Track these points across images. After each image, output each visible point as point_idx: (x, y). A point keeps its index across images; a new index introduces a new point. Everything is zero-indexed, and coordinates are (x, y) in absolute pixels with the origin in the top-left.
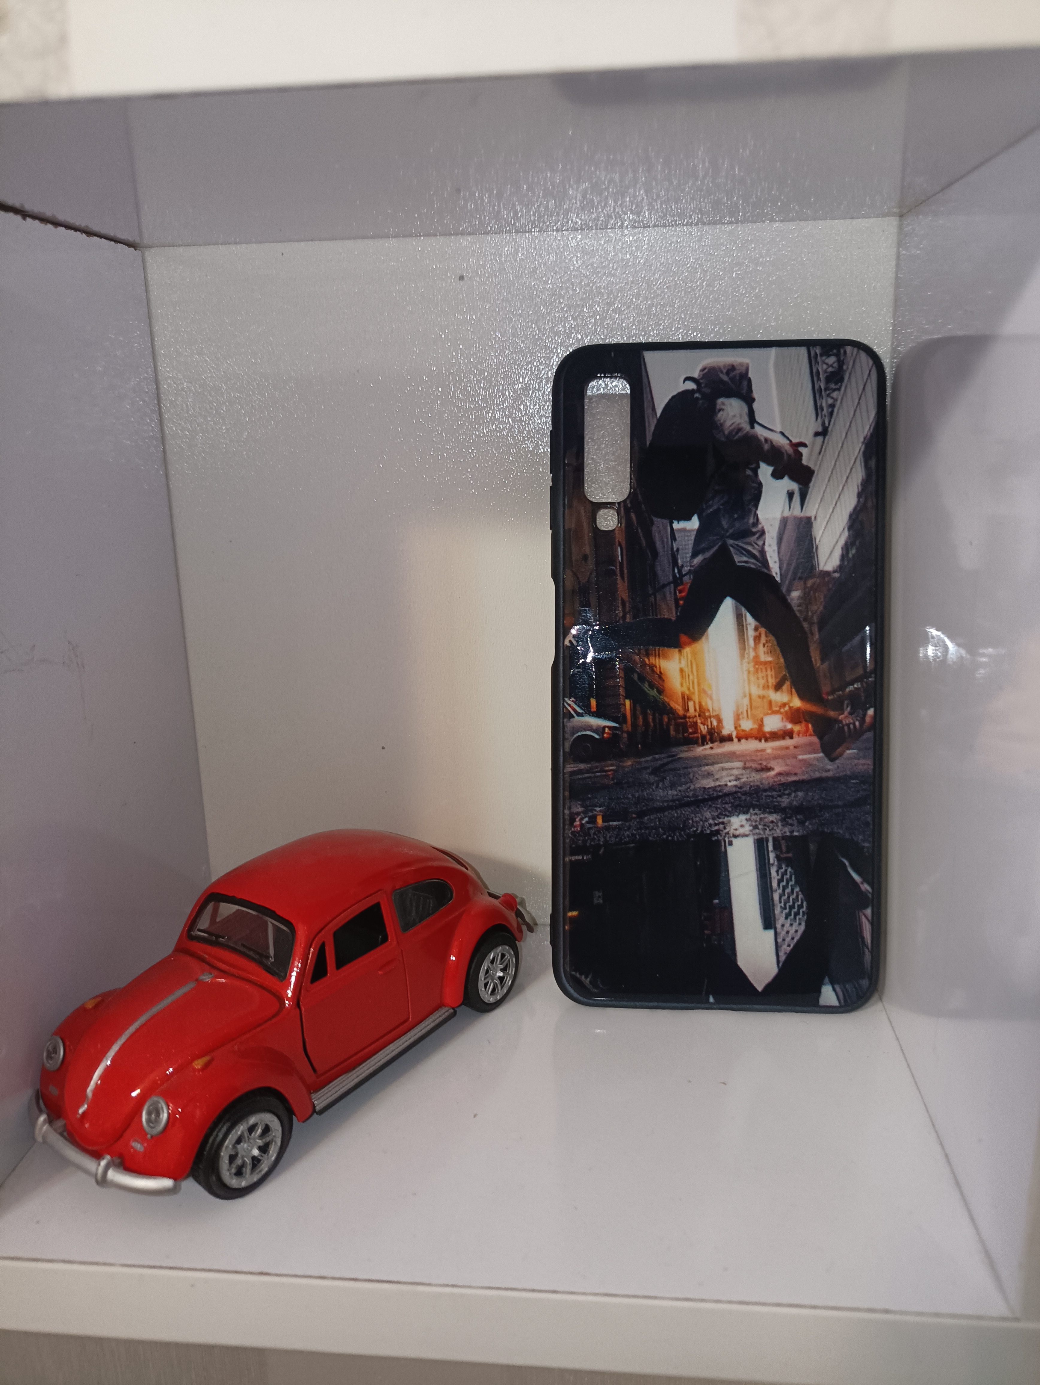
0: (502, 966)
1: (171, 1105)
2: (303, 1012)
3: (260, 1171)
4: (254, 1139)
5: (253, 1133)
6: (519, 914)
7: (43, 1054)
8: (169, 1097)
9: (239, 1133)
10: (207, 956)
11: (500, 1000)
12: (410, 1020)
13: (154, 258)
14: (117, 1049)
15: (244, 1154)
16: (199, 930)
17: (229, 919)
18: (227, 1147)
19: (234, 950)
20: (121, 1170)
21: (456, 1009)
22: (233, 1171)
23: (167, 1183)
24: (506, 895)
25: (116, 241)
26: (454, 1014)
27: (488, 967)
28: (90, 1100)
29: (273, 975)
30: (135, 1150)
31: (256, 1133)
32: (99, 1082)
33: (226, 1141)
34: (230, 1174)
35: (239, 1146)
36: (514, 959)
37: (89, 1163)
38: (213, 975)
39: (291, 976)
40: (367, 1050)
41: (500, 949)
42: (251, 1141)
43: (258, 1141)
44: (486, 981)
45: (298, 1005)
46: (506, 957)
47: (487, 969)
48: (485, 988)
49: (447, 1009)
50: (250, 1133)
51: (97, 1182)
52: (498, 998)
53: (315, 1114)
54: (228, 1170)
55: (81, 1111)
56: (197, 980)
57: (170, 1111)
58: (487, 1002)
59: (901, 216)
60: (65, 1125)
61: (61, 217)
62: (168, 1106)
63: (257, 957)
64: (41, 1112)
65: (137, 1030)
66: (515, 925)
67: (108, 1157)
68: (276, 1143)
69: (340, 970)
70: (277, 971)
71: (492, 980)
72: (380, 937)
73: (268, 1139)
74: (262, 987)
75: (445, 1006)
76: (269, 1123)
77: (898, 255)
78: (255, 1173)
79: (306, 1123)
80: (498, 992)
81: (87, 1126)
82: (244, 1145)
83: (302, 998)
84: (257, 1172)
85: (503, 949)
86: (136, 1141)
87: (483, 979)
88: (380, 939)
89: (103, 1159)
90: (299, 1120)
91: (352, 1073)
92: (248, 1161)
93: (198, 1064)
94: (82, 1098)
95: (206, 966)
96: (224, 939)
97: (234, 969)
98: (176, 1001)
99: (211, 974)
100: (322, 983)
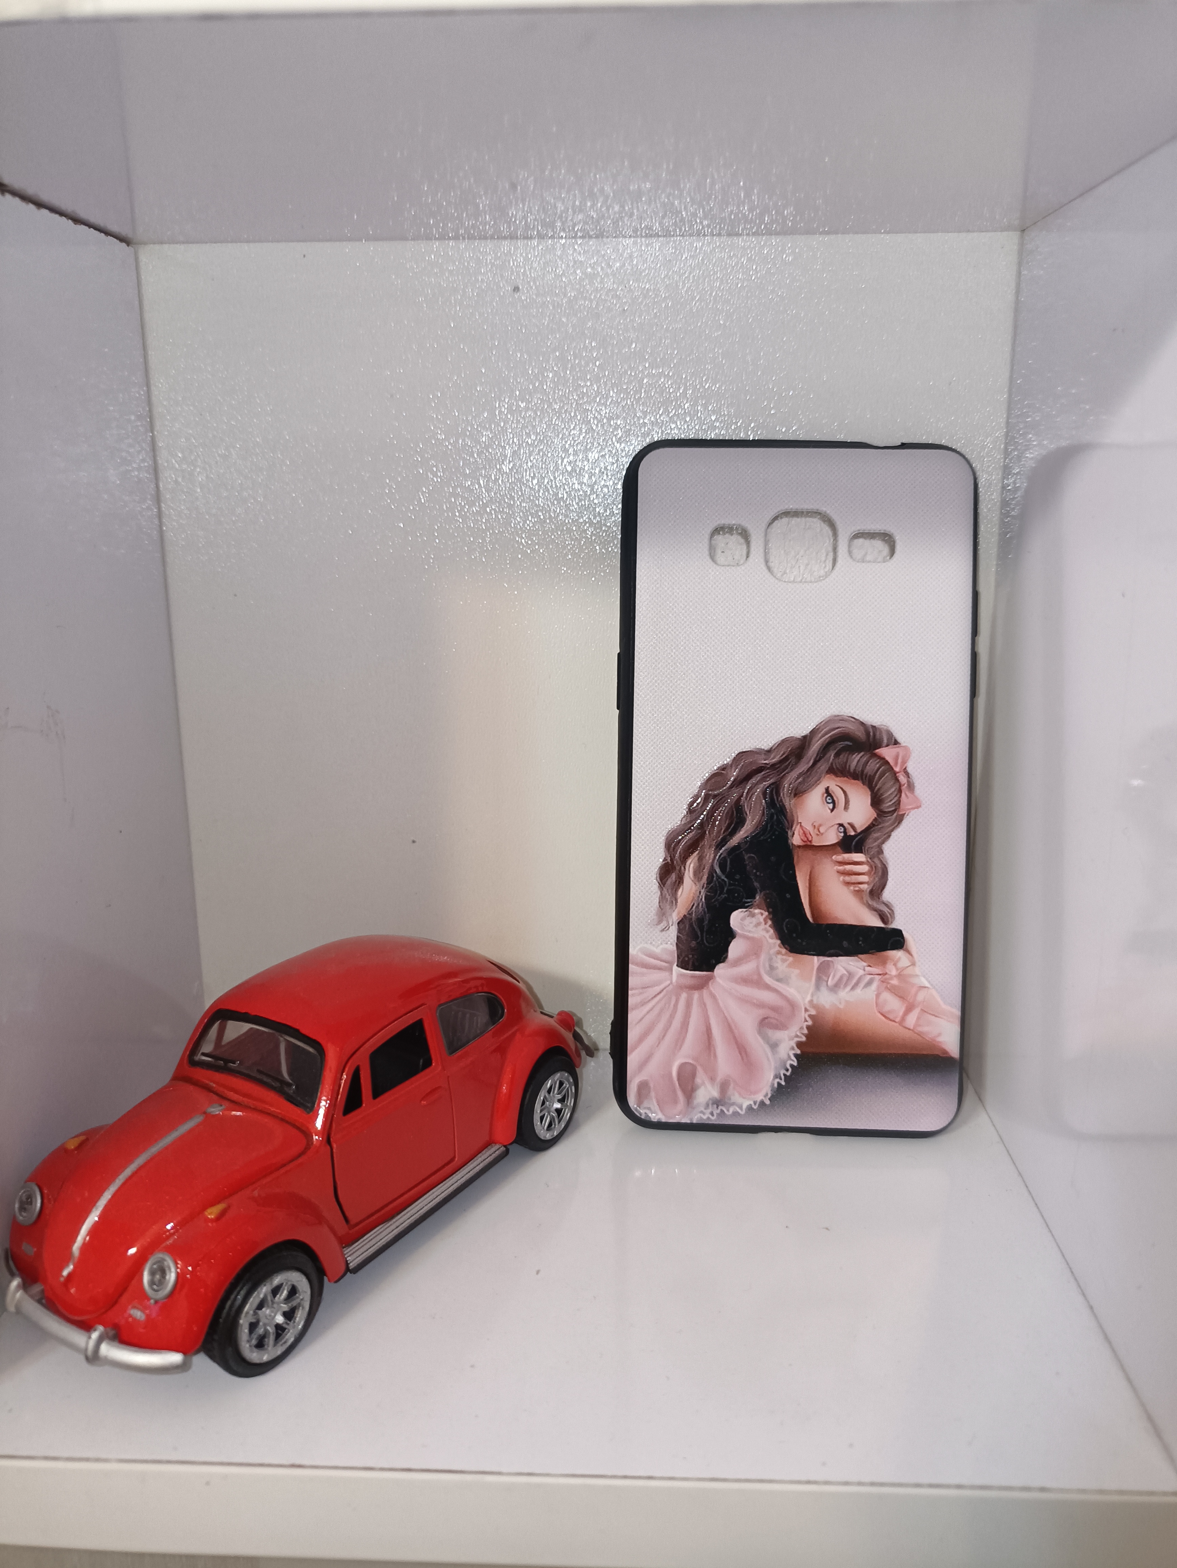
0: (559, 1097)
1: (180, 1262)
2: (334, 1150)
3: (285, 1342)
4: (279, 1303)
5: (278, 1296)
6: (577, 1037)
7: (14, 1206)
8: (176, 1252)
9: (262, 1296)
10: (214, 1085)
11: (557, 1136)
12: (456, 1159)
13: (149, 256)
14: (110, 1197)
15: (266, 1321)
16: (204, 1054)
17: (239, 1042)
18: (247, 1313)
19: (248, 1077)
20: (116, 1343)
21: (509, 1147)
22: (254, 1342)
23: (176, 1358)
24: (562, 1013)
25: (107, 233)
26: (506, 1153)
27: (545, 1097)
28: (76, 1260)
29: (297, 1105)
30: (135, 1320)
31: (280, 1296)
32: (88, 1238)
33: (245, 1306)
34: (250, 1346)
35: (260, 1312)
36: (573, 1088)
37: (77, 1337)
38: (223, 1107)
39: (319, 1107)
40: (406, 1196)
41: (558, 1076)
42: (275, 1306)
43: (283, 1305)
44: (542, 1114)
45: (329, 1142)
46: (564, 1085)
47: (544, 1100)
48: (541, 1122)
49: (497, 1146)
50: (274, 1296)
51: (87, 1359)
52: (555, 1134)
53: (349, 1273)
54: (248, 1341)
55: (65, 1273)
56: (205, 1113)
57: (179, 1270)
58: (543, 1138)
59: (1022, 230)
60: (43, 1291)
61: (45, 197)
62: (176, 1264)
63: (276, 1084)
64: (13, 1275)
65: (135, 1174)
66: (573, 1048)
67: (100, 1329)
68: (303, 1308)
69: (377, 1100)
70: (302, 1101)
71: (549, 1113)
72: (421, 1061)
73: (294, 1303)
74: (283, 1120)
75: (496, 1143)
76: (295, 1284)
77: (1018, 275)
78: (278, 1345)
79: (338, 1284)
80: (555, 1127)
81: (73, 1291)
82: (266, 1311)
83: (332, 1135)
84: (281, 1343)
85: (561, 1076)
86: (135, 1307)
87: (539, 1112)
88: (421, 1064)
89: (95, 1330)
90: (329, 1280)
91: (390, 1223)
92: (271, 1329)
93: (212, 1213)
94: (67, 1257)
95: (215, 1097)
96: (235, 1064)
97: (249, 1100)
98: (181, 1138)
99: (221, 1106)
100: (356, 1116)
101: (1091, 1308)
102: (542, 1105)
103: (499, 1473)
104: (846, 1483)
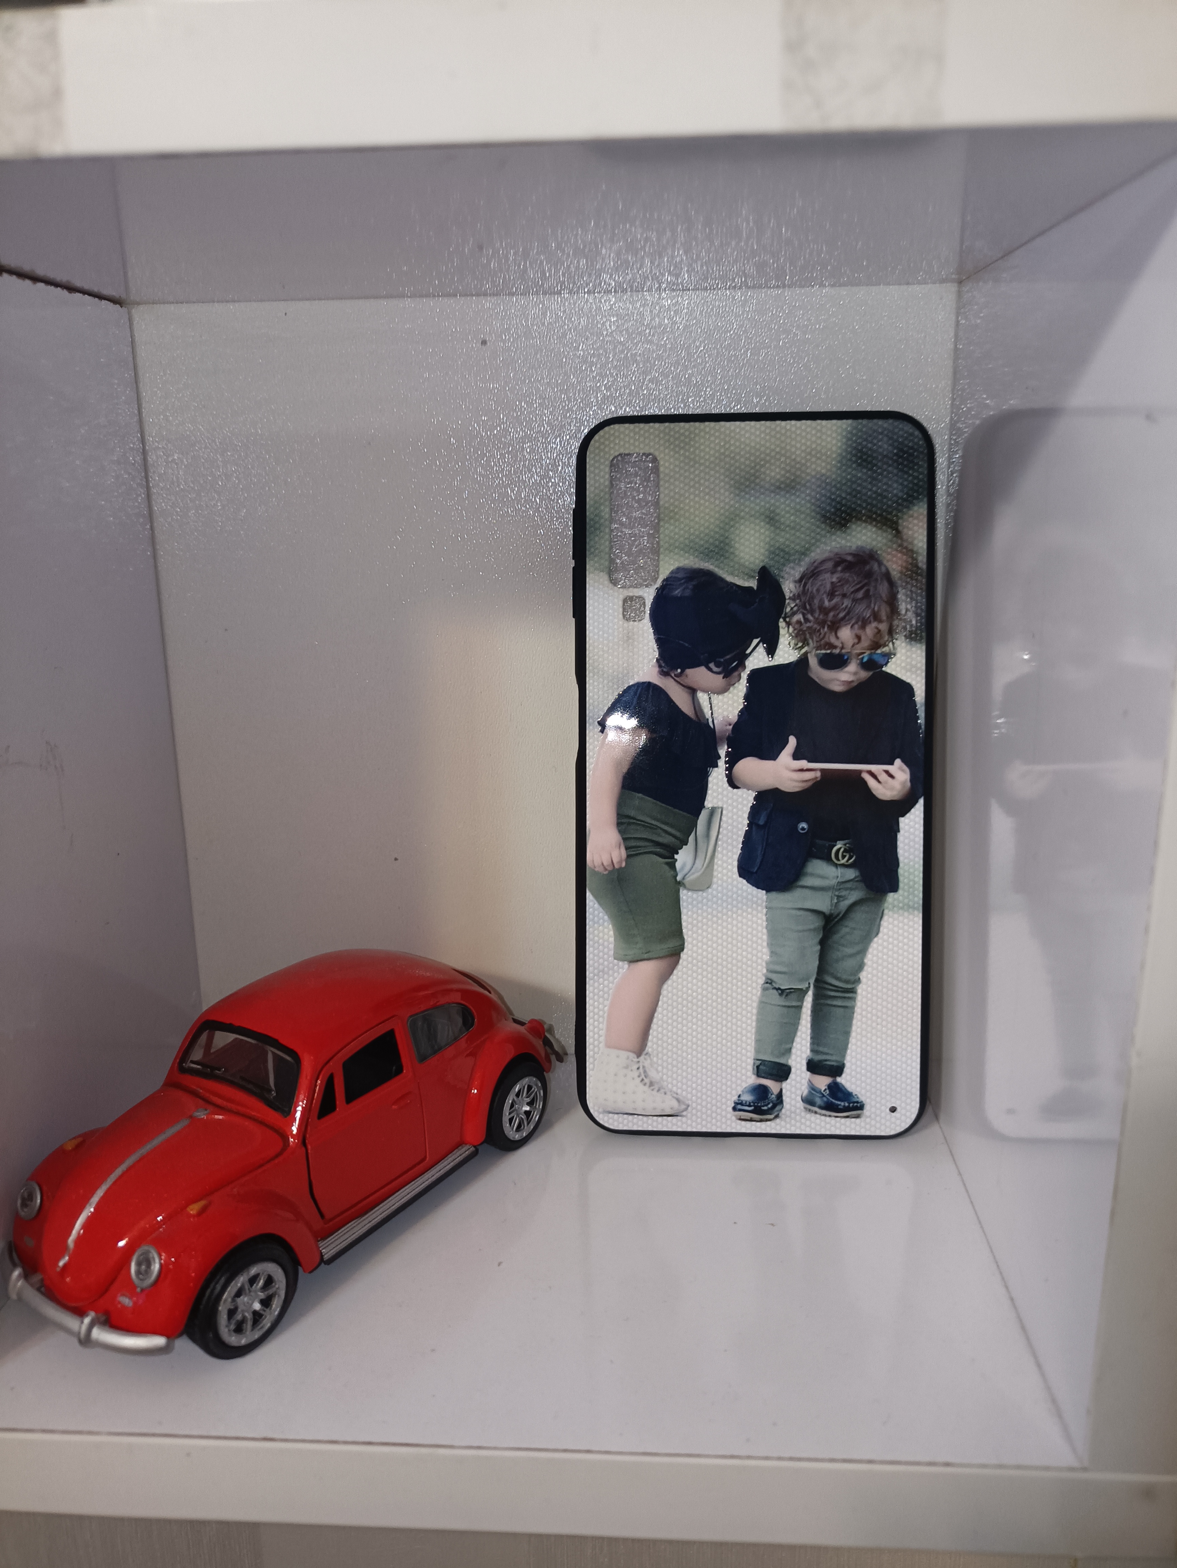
0: (528, 1100)
1: (163, 1254)
2: (309, 1151)
3: (262, 1328)
4: (255, 1292)
5: (255, 1285)
6: (547, 1043)
7: (17, 1201)
8: (161, 1245)
9: (239, 1285)
10: (201, 1091)
11: (526, 1136)
12: (428, 1159)
13: (140, 315)
14: (102, 1194)
15: (244, 1308)
16: (193, 1062)
17: (225, 1050)
18: (226, 1300)
19: (232, 1083)
20: (107, 1328)
21: (478, 1147)
22: (233, 1327)
23: (159, 1341)
24: (532, 1021)
25: (101, 297)
26: (476, 1152)
27: (513, 1101)
28: (71, 1251)
29: (275, 1110)
30: (124, 1307)
31: (257, 1285)
32: (82, 1231)
33: (224, 1294)
34: (229, 1330)
35: (238, 1300)
36: (542, 1092)
37: (71, 1322)
38: (208, 1111)
39: (296, 1112)
40: (381, 1192)
41: (526, 1081)
42: (252, 1294)
43: (259, 1293)
44: (512, 1115)
45: (304, 1143)
46: (533, 1089)
47: (512, 1103)
48: (510, 1124)
49: (467, 1146)
50: (251, 1286)
51: (81, 1342)
52: (524, 1135)
53: (323, 1264)
54: (227, 1326)
55: (61, 1263)
56: (191, 1117)
57: (162, 1261)
58: (512, 1139)
59: (960, 282)
60: (42, 1280)
61: (40, 272)
62: (160, 1255)
63: (257, 1090)
64: (15, 1266)
65: (125, 1173)
66: (543, 1055)
67: (92, 1314)
68: (279, 1296)
69: (351, 1105)
70: (280, 1106)
71: (518, 1115)
72: (393, 1068)
73: (270, 1292)
74: (262, 1123)
75: (466, 1144)
76: (272, 1274)
77: (957, 323)
78: (256, 1330)
79: (312, 1274)
80: (524, 1128)
81: (68, 1280)
82: (244, 1299)
83: (308, 1136)
84: (258, 1328)
85: (530, 1081)
86: (123, 1295)
87: (507, 1114)
88: (394, 1071)
89: (87, 1316)
90: (304, 1271)
91: (364, 1218)
92: (249, 1316)
93: (193, 1209)
94: (63, 1249)
95: (201, 1102)
96: (220, 1071)
97: (232, 1105)
98: (168, 1140)
99: (206, 1110)
100: (330, 1119)
101: (1012, 1299)
102: (511, 1108)
103: (451, 1447)
104: (767, 1458)
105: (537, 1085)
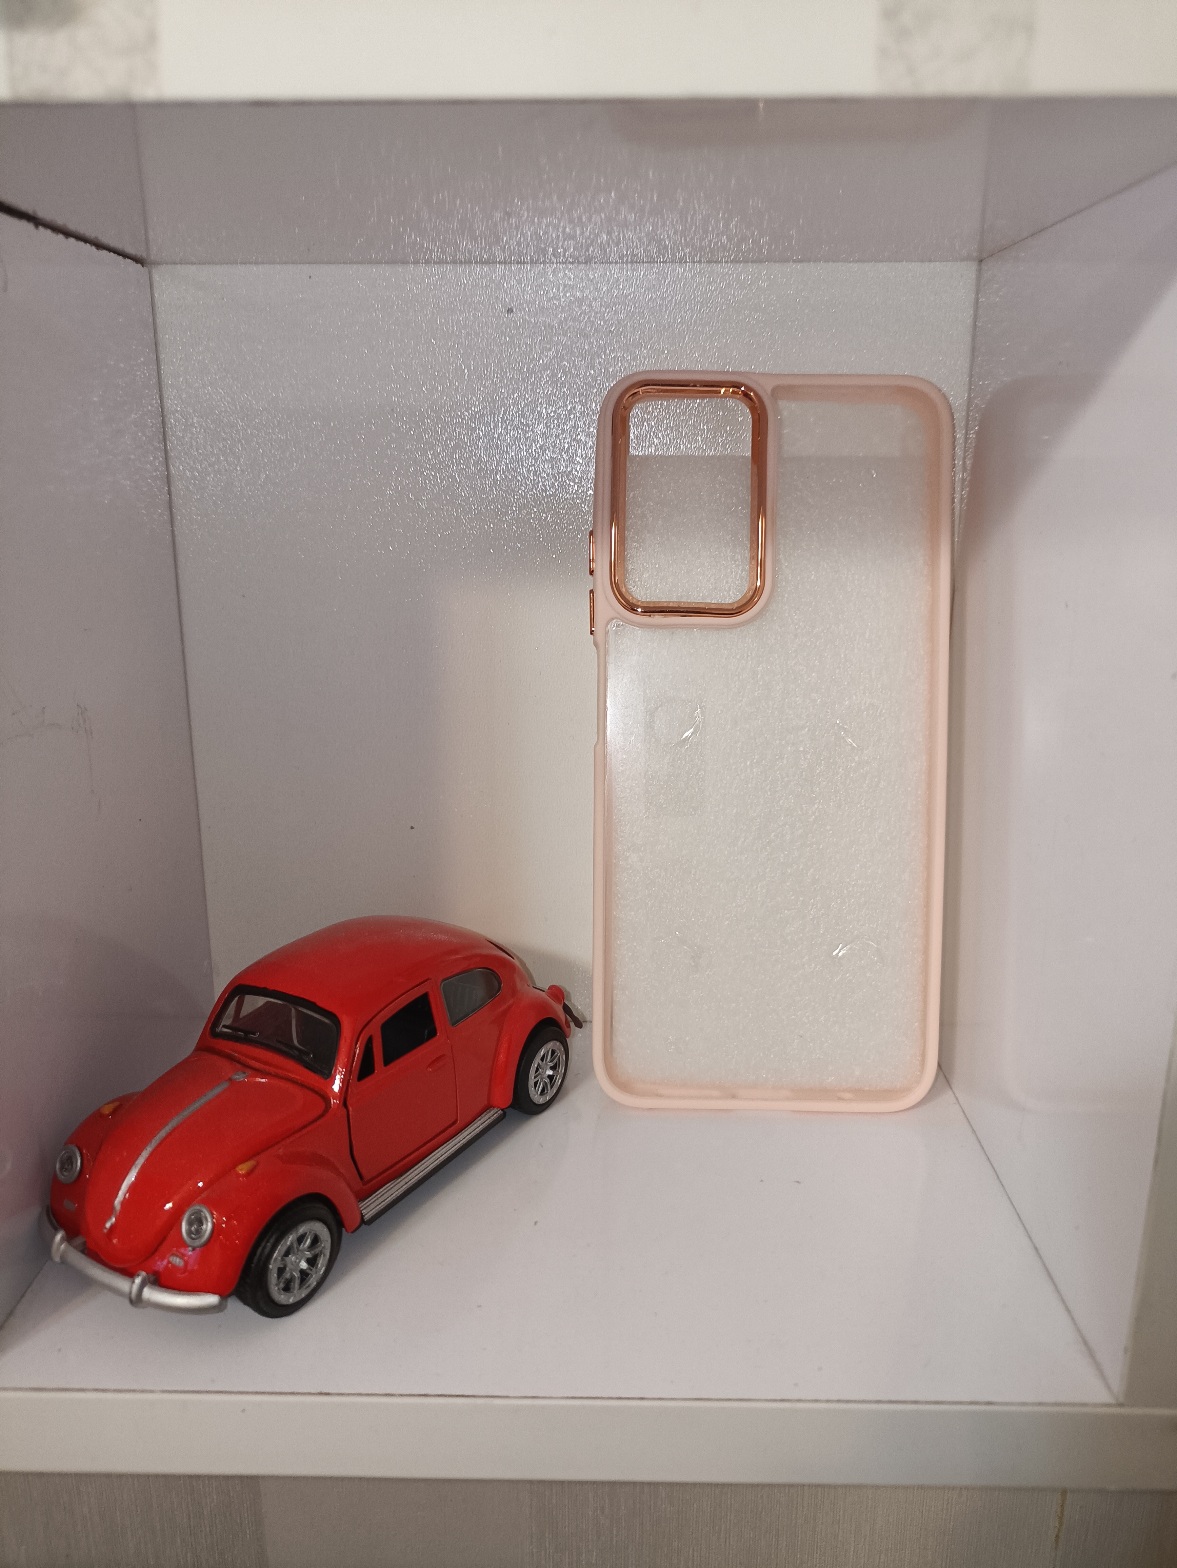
0: (551, 1064)
1: (215, 1213)
2: (350, 1113)
3: (309, 1286)
4: (303, 1251)
5: (302, 1244)
6: (567, 1010)
7: (55, 1166)
8: (211, 1205)
9: (289, 1244)
10: (237, 1055)
11: (549, 1100)
12: (459, 1122)
13: (162, 276)
14: (147, 1156)
15: (292, 1267)
16: (224, 1026)
17: (258, 1014)
18: (276, 1259)
19: (268, 1047)
20: (158, 1287)
21: (505, 1110)
22: (282, 1285)
23: (212, 1299)
24: (552, 987)
25: (125, 256)
26: (504, 1116)
27: (539, 1065)
28: (118, 1213)
29: (315, 1073)
30: (174, 1266)
31: (305, 1244)
32: (127, 1196)
33: (274, 1253)
34: (279, 1289)
35: (286, 1259)
36: (564, 1056)
37: (122, 1283)
38: (247, 1074)
39: (336, 1074)
40: (413, 1156)
41: (550, 1046)
42: (300, 1253)
43: (307, 1253)
44: (536, 1080)
45: (345, 1104)
46: (556, 1053)
47: (537, 1067)
48: (535, 1088)
49: (495, 1110)
50: (299, 1243)
51: (131, 1302)
52: (548, 1098)
53: (363, 1225)
54: (277, 1285)
55: (108, 1225)
56: (230, 1080)
57: (214, 1220)
58: (536, 1103)
59: (980, 261)
60: (85, 1243)
61: (72, 227)
62: (212, 1214)
63: (288, 1051)
64: (56, 1230)
65: (169, 1135)
66: (563, 1019)
67: (141, 1275)
68: (324, 1255)
69: (388, 1067)
70: (319, 1068)
71: (542, 1079)
72: (426, 1031)
73: (317, 1251)
74: (302, 1085)
75: (494, 1107)
76: (318, 1233)
77: (977, 302)
78: (302, 1289)
79: (353, 1234)
80: (547, 1092)
81: (115, 1241)
82: (292, 1258)
83: (349, 1098)
84: (305, 1287)
85: (554, 1046)
86: (174, 1255)
87: (533, 1078)
88: (427, 1034)
89: (138, 1276)
90: (347, 1231)
91: (399, 1180)
92: (296, 1274)
93: (242, 1169)
94: (109, 1210)
95: (238, 1065)
96: (254, 1035)
97: (270, 1068)
98: (209, 1103)
99: (245, 1073)
100: (369, 1081)
102: (536, 1073)
103: (507, 1397)
104: (816, 1401)
105: (560, 1050)
